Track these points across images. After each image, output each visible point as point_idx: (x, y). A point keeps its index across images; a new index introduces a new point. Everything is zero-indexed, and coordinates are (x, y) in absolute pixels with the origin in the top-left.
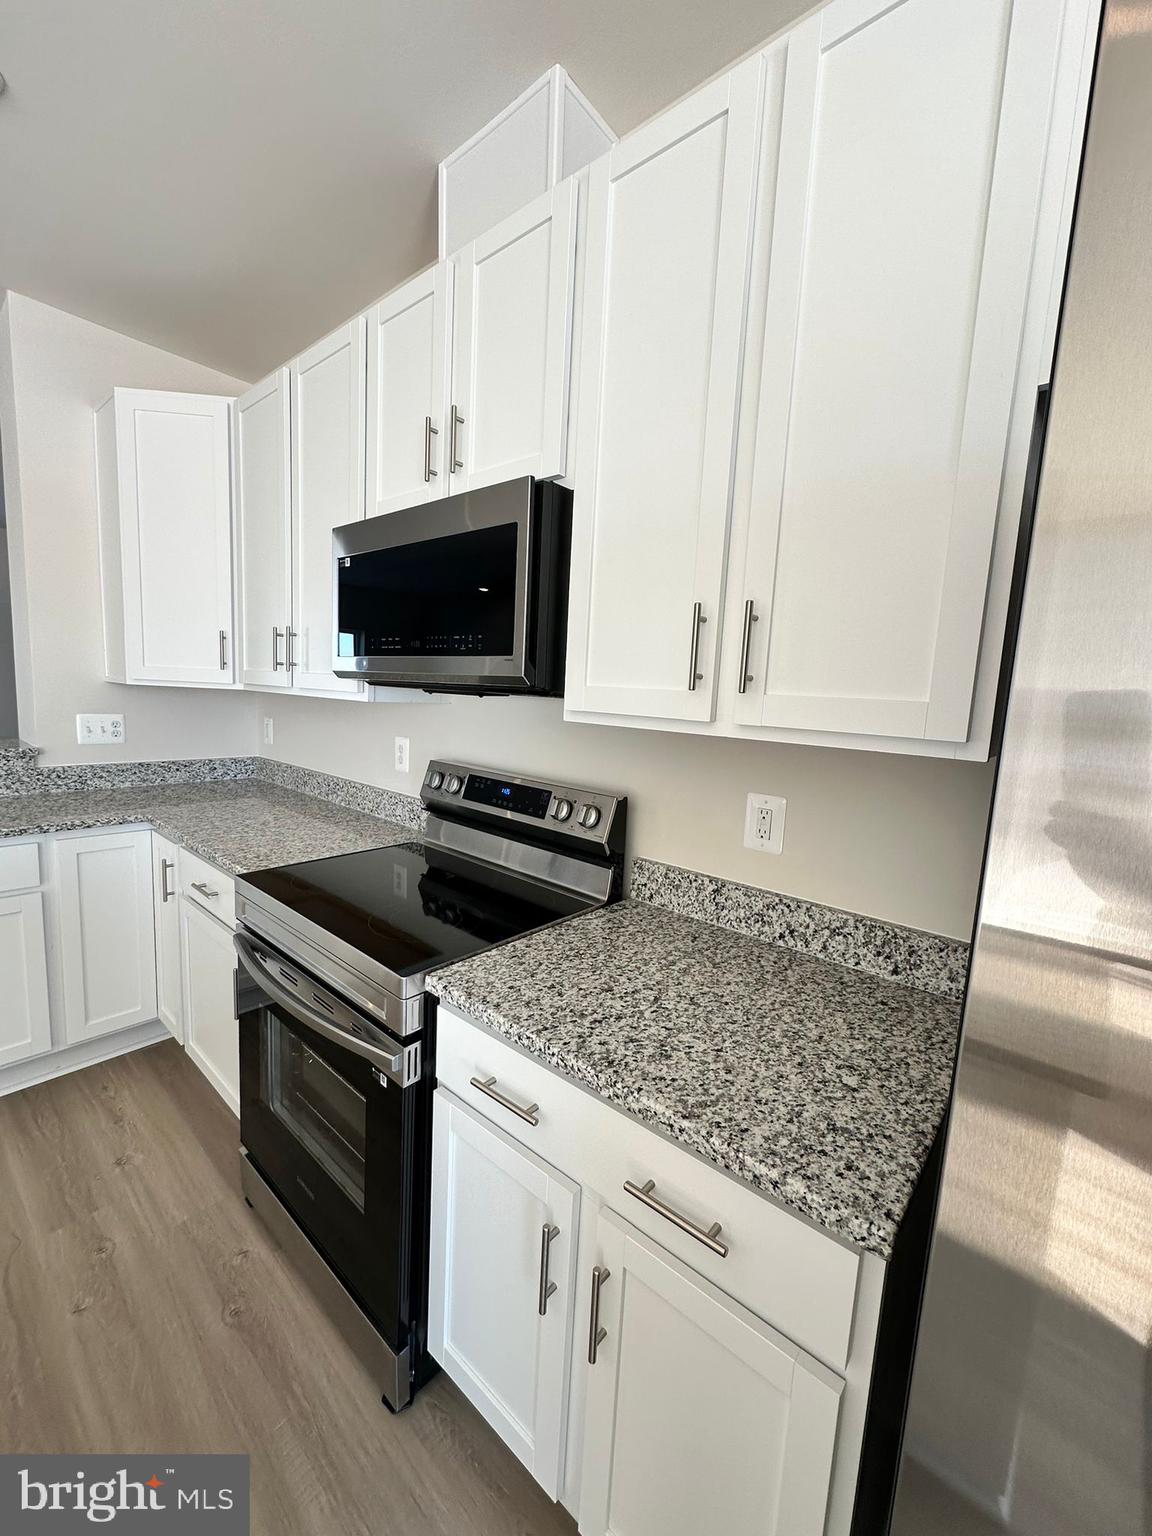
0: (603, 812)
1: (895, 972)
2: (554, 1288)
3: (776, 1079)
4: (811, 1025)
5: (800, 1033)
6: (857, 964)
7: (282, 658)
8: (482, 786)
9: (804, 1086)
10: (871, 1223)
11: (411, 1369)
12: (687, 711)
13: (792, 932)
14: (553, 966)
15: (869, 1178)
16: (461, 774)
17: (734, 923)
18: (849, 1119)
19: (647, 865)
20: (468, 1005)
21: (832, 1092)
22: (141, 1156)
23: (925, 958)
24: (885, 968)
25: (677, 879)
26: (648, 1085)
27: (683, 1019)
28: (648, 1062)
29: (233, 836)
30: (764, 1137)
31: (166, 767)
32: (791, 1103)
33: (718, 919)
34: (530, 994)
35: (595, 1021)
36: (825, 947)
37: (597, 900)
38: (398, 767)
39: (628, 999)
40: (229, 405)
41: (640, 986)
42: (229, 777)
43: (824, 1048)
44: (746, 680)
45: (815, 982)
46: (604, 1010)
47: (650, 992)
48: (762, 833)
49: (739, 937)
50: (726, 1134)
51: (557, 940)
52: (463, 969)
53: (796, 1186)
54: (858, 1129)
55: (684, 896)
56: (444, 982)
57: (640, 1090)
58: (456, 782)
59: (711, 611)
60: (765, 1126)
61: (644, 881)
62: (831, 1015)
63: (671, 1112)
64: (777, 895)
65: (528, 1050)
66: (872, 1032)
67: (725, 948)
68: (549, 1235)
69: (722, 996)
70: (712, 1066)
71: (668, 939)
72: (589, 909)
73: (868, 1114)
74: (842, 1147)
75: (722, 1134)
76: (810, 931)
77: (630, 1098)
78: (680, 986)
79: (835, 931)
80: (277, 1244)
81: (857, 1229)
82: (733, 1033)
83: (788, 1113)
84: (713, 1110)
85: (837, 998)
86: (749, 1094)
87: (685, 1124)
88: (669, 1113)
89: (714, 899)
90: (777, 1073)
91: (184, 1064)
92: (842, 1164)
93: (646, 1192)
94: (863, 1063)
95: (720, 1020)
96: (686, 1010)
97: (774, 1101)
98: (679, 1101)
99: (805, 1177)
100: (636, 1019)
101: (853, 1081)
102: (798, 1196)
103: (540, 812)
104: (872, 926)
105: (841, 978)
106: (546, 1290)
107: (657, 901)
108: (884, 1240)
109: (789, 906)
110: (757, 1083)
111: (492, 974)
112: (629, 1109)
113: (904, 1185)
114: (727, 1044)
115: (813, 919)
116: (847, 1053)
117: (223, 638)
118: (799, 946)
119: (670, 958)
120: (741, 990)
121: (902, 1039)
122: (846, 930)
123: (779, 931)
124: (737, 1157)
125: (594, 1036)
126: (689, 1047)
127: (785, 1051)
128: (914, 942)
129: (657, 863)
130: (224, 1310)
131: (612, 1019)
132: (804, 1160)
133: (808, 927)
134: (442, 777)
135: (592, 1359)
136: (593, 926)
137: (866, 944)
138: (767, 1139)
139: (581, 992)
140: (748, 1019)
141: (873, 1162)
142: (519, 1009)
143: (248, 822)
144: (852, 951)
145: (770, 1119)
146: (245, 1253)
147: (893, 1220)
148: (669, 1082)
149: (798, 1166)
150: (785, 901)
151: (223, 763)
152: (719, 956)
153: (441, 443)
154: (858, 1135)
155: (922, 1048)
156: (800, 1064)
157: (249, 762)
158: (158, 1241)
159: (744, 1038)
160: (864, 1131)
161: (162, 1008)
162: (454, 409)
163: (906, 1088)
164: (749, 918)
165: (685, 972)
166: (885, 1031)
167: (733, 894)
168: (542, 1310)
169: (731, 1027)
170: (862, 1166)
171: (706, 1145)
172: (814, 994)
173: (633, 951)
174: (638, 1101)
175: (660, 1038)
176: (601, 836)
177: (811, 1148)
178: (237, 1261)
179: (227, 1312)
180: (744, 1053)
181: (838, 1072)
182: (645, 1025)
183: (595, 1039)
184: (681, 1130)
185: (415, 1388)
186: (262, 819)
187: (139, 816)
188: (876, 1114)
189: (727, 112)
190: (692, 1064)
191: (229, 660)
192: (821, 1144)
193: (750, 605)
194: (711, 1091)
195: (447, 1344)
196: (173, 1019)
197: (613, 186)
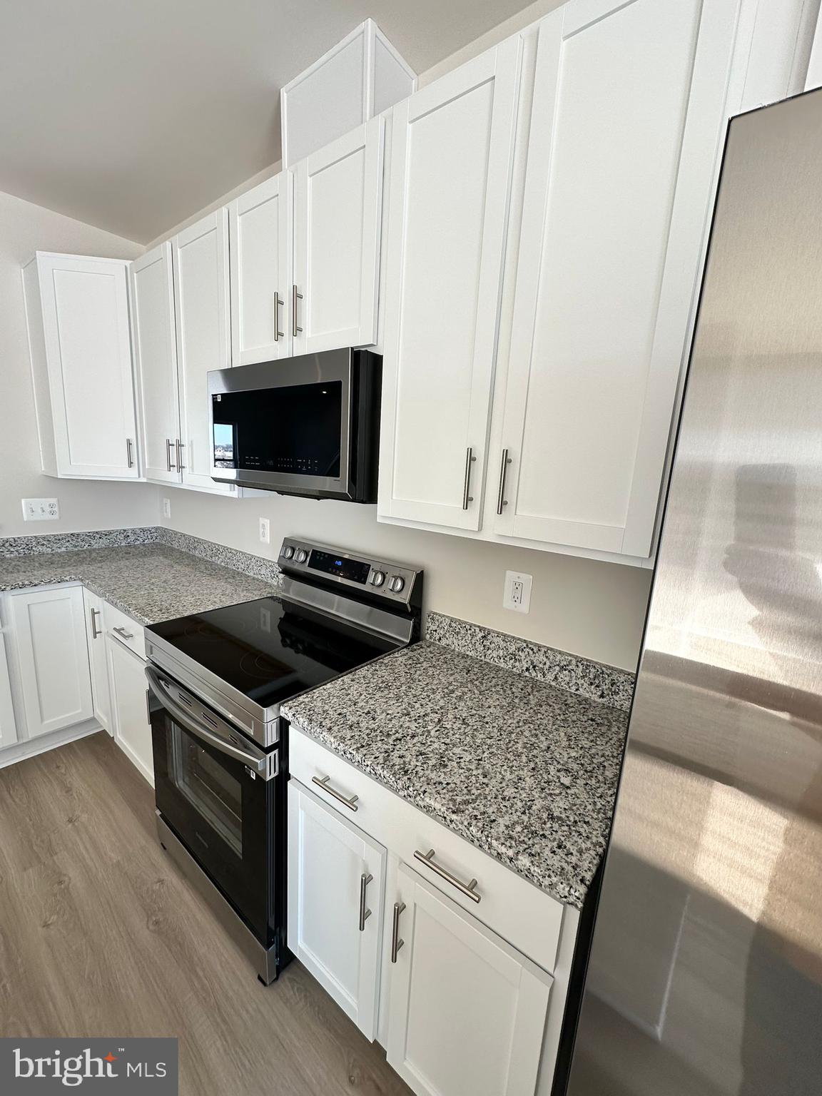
0: (406, 581)
1: (602, 696)
2: (370, 913)
3: (516, 781)
4: (543, 738)
5: (535, 745)
6: (577, 690)
7: (173, 462)
8: (322, 558)
9: (535, 786)
10: (571, 887)
11: (277, 957)
12: (463, 523)
13: (534, 667)
14: (369, 696)
15: (572, 854)
16: (306, 549)
17: (496, 659)
18: (562, 810)
19: (437, 617)
20: (309, 728)
21: (553, 789)
22: (86, 816)
23: (621, 688)
24: (595, 694)
25: (458, 627)
26: (430, 789)
27: (457, 736)
28: (431, 770)
29: (142, 593)
30: (506, 826)
31: (92, 536)
32: (525, 799)
33: (485, 656)
34: (353, 719)
35: (397, 739)
36: (556, 678)
37: (403, 642)
38: (262, 539)
39: (420, 721)
40: (126, 267)
41: (429, 711)
42: (139, 542)
43: (550, 756)
44: (502, 504)
45: (548, 704)
46: (403, 731)
47: (436, 715)
48: (516, 599)
49: (499, 669)
50: (480, 824)
51: (373, 675)
52: (306, 700)
53: (524, 861)
54: (568, 817)
55: (462, 639)
56: (293, 711)
57: (425, 792)
58: (303, 554)
59: (479, 454)
60: (507, 818)
61: (435, 628)
62: (556, 730)
63: (445, 808)
64: (525, 641)
65: (351, 761)
66: (583, 742)
67: (488, 678)
68: (366, 881)
69: (484, 717)
70: (474, 773)
71: (450, 672)
72: (397, 649)
73: (575, 805)
74: (556, 832)
75: (478, 824)
76: (547, 666)
77: (418, 798)
78: (456, 710)
79: (563, 667)
80: (184, 875)
81: (562, 891)
82: (490, 746)
83: (523, 807)
84: (473, 806)
85: (562, 717)
86: (498, 793)
87: (454, 817)
88: (444, 809)
89: (483, 642)
90: (518, 776)
91: (114, 748)
92: (555, 844)
93: (428, 858)
94: (576, 767)
95: (482, 736)
96: (459, 729)
97: (514, 798)
98: (451, 800)
99: (531, 855)
100: (424, 737)
101: (567, 781)
102: (525, 868)
103: (363, 579)
104: (587, 665)
105: (566, 701)
106: (364, 914)
107: (444, 642)
108: (579, 899)
109: (532, 650)
110: (504, 784)
111: (327, 704)
112: (417, 805)
113: (594, 858)
114: (485, 755)
115: (549, 659)
116: (565, 759)
117: (129, 444)
118: (539, 676)
119: (451, 688)
120: (497, 712)
121: (602, 748)
122: (570, 667)
123: (526, 666)
124: (487, 841)
125: (396, 751)
126: (460, 758)
127: (524, 759)
128: (614, 677)
129: (444, 616)
130: (148, 921)
131: (409, 738)
132: (530, 842)
133: (545, 664)
134: (293, 550)
135: (394, 960)
136: (399, 662)
137: (583, 677)
138: (507, 827)
139: (389, 716)
140: (501, 735)
141: (576, 842)
142: (344, 731)
143: (153, 580)
144: (574, 681)
145: (510, 812)
146: (161, 881)
147: (585, 884)
148: (445, 786)
149: (527, 846)
150: (530, 646)
151: (134, 532)
152: (485, 685)
153: (286, 311)
154: (568, 822)
155: (615, 754)
156: (533, 769)
157: (153, 530)
158: (100, 875)
159: (497, 750)
160: (572, 819)
161: (97, 710)
162: (294, 287)
163: (602, 785)
164: (506, 657)
165: (460, 698)
166: (592, 741)
167: (495, 640)
168: (362, 928)
169: (489, 741)
170: (568, 845)
171: (467, 831)
172: (546, 714)
173: (425, 683)
174: (423, 799)
175: (441, 751)
176: (404, 598)
177: (536, 833)
178: (156, 887)
179: (151, 922)
180: (496, 762)
181: (558, 774)
182: (431, 741)
183: (396, 754)
184: (451, 821)
185: (279, 970)
186: (163, 578)
187: (73, 577)
188: (581, 805)
189: (494, 78)
190: (461, 771)
191: (135, 460)
192: (543, 829)
193: (506, 452)
194: (473, 792)
195: (300, 943)
196: (105, 720)
197: (410, 126)
